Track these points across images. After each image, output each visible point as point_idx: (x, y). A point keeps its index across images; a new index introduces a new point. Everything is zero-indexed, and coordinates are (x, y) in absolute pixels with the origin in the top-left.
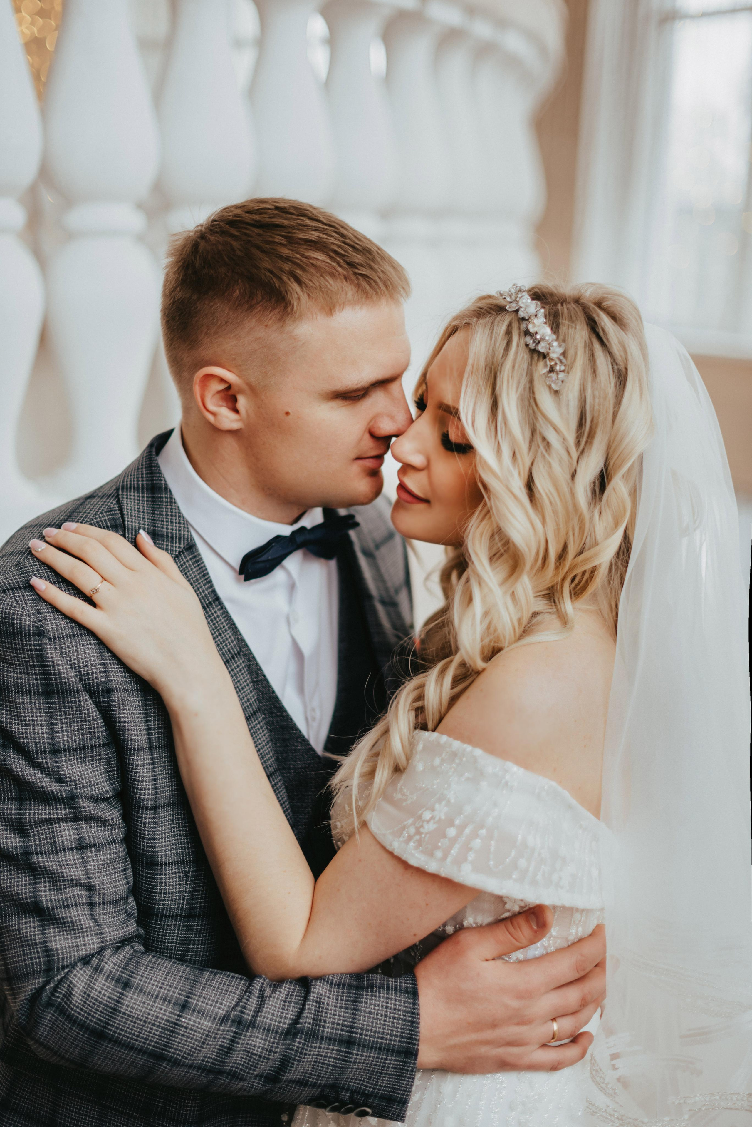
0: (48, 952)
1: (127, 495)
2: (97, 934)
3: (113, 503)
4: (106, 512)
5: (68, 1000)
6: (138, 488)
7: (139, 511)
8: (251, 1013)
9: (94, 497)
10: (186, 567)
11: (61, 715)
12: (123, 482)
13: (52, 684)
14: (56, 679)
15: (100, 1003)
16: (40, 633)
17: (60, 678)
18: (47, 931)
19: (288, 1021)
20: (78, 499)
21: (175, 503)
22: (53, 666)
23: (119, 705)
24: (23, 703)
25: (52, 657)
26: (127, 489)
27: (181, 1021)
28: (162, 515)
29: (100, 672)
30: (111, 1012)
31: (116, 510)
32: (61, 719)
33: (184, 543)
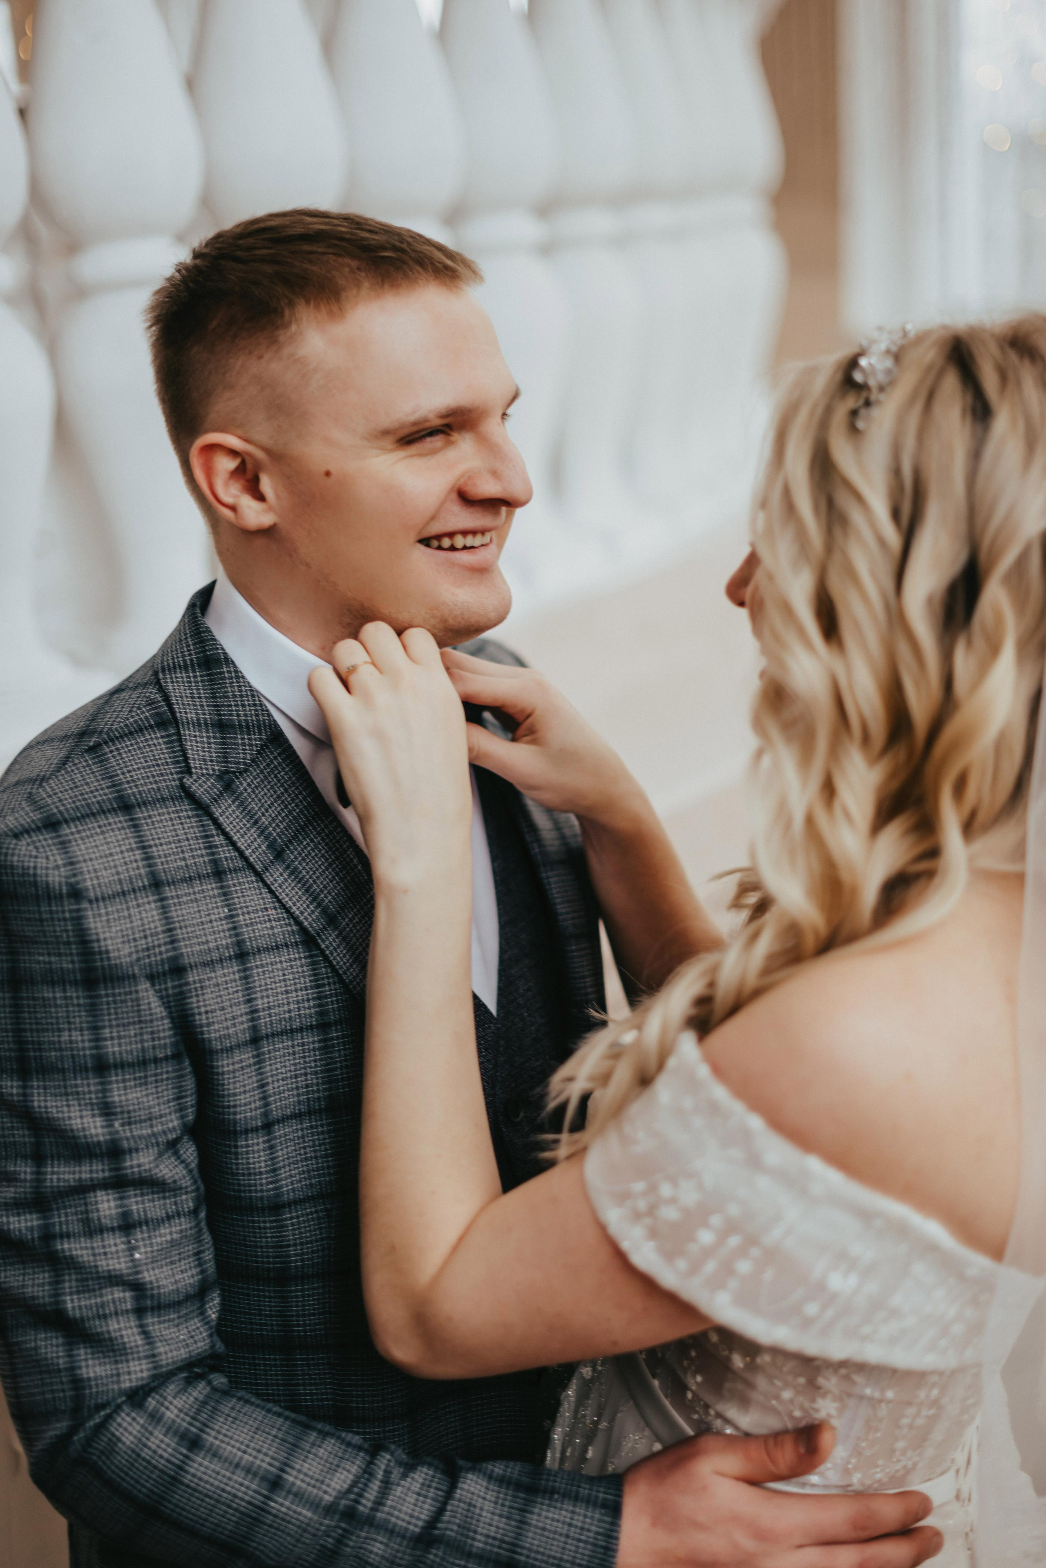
0: (78, 1383)
1: (171, 678)
2: (146, 1357)
3: (153, 693)
4: (145, 706)
5: (108, 1458)
6: (186, 666)
7: (192, 697)
8: (369, 1505)
9: (123, 690)
10: (275, 767)
11: (109, 1014)
12: (162, 663)
13: (96, 969)
14: (102, 960)
15: (155, 1467)
16: (76, 894)
17: (109, 959)
18: (75, 1352)
19: (420, 1523)
20: (100, 697)
21: (243, 677)
22: (98, 941)
23: (196, 989)
24: (55, 998)
25: (96, 928)
26: (169, 670)
27: (269, 1506)
28: (227, 697)
29: (165, 944)
30: (169, 1483)
31: (159, 702)
32: (110, 1020)
33: (266, 732)
